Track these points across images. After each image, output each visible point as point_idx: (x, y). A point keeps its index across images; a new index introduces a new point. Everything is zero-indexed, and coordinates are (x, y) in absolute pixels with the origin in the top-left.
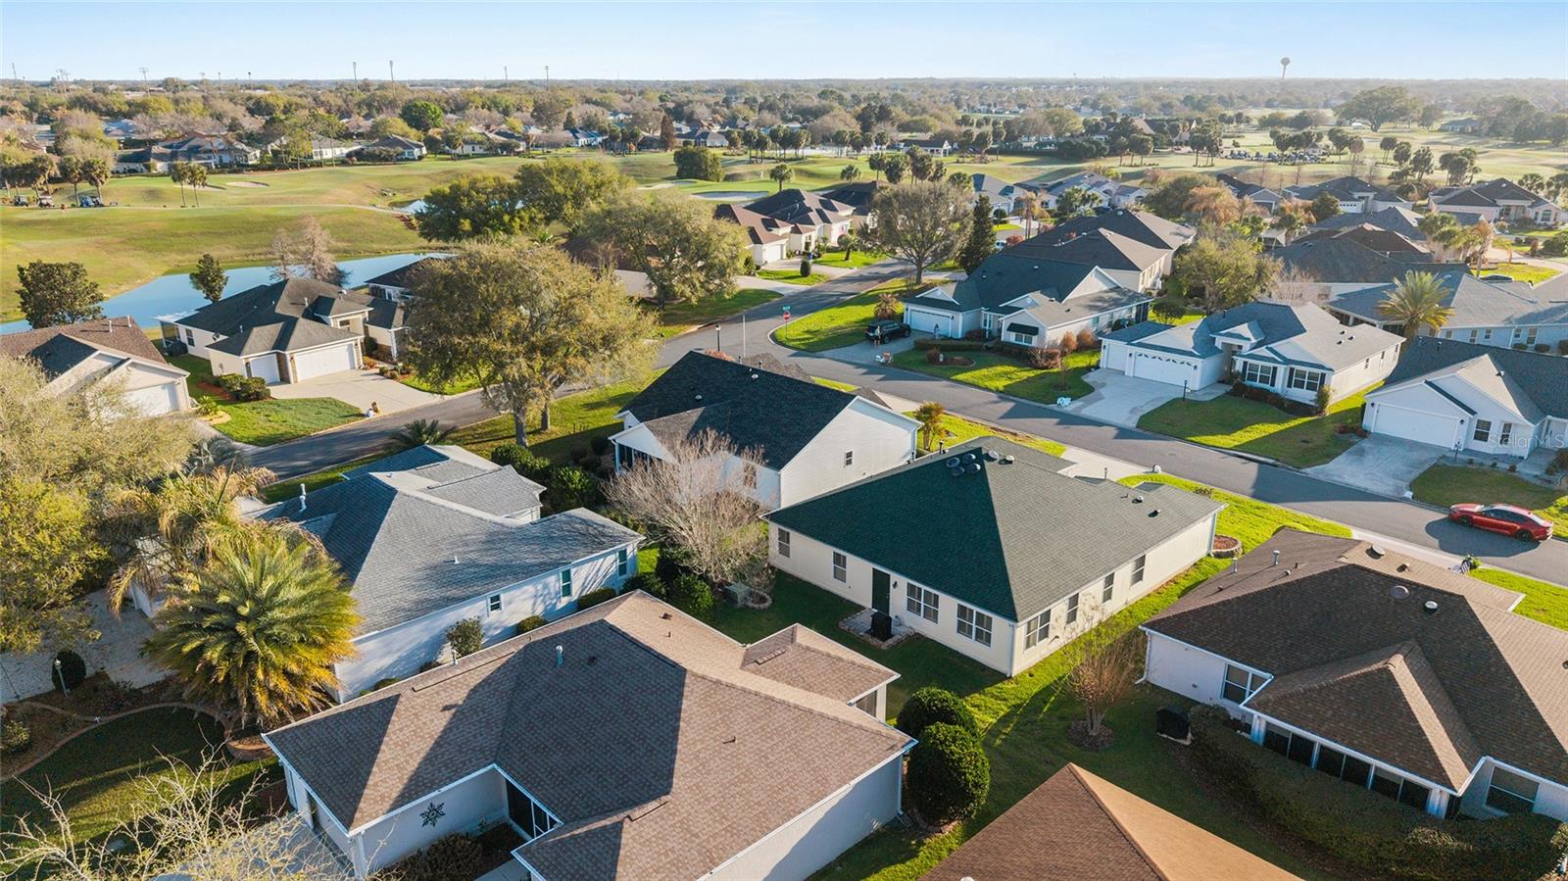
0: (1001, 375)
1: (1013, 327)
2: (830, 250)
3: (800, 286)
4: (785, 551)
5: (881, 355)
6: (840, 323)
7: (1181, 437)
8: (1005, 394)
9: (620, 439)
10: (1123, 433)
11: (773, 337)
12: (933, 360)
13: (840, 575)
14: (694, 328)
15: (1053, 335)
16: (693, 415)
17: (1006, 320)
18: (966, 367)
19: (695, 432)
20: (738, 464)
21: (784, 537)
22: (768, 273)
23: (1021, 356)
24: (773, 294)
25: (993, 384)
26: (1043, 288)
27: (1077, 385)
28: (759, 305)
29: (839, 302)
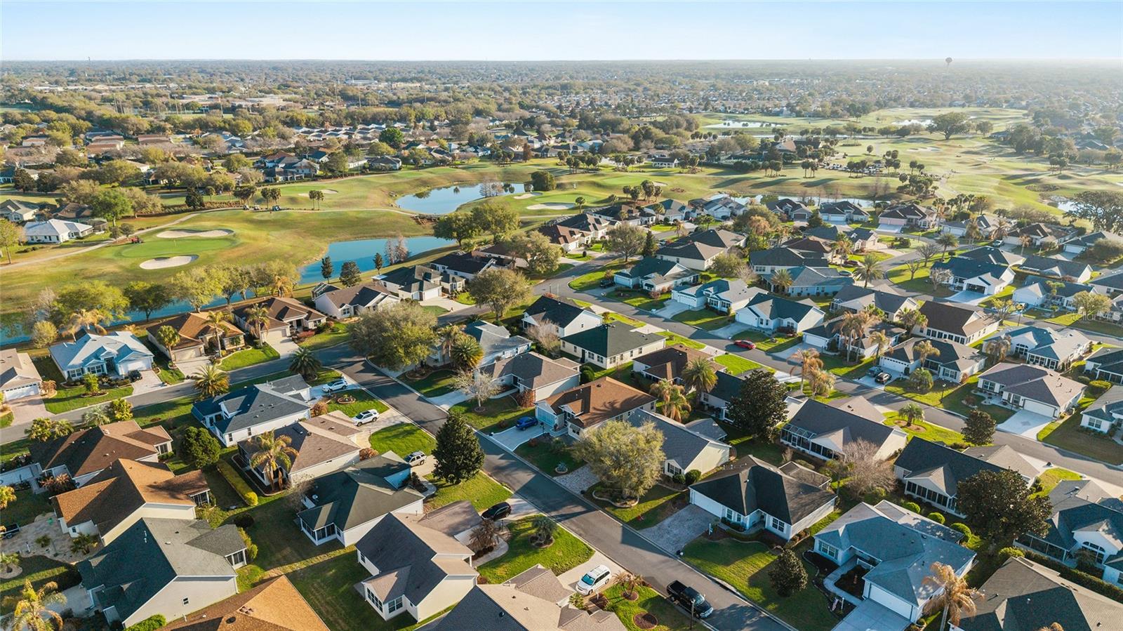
0: (639, 301)
1: (647, 285)
2: (597, 242)
3: (581, 262)
4: (564, 346)
5: (603, 293)
6: (593, 279)
7: (681, 322)
8: (637, 308)
9: (524, 320)
10: (666, 320)
11: (569, 285)
12: (619, 295)
13: (575, 351)
14: (542, 281)
15: (658, 288)
16: (543, 314)
17: (645, 282)
18: (629, 298)
19: (544, 319)
20: (554, 326)
21: (564, 343)
22: (570, 255)
23: (646, 294)
24: (571, 265)
25: (634, 304)
26: (658, 272)
27: (660, 305)
28: (566, 271)
29: (595, 270)
